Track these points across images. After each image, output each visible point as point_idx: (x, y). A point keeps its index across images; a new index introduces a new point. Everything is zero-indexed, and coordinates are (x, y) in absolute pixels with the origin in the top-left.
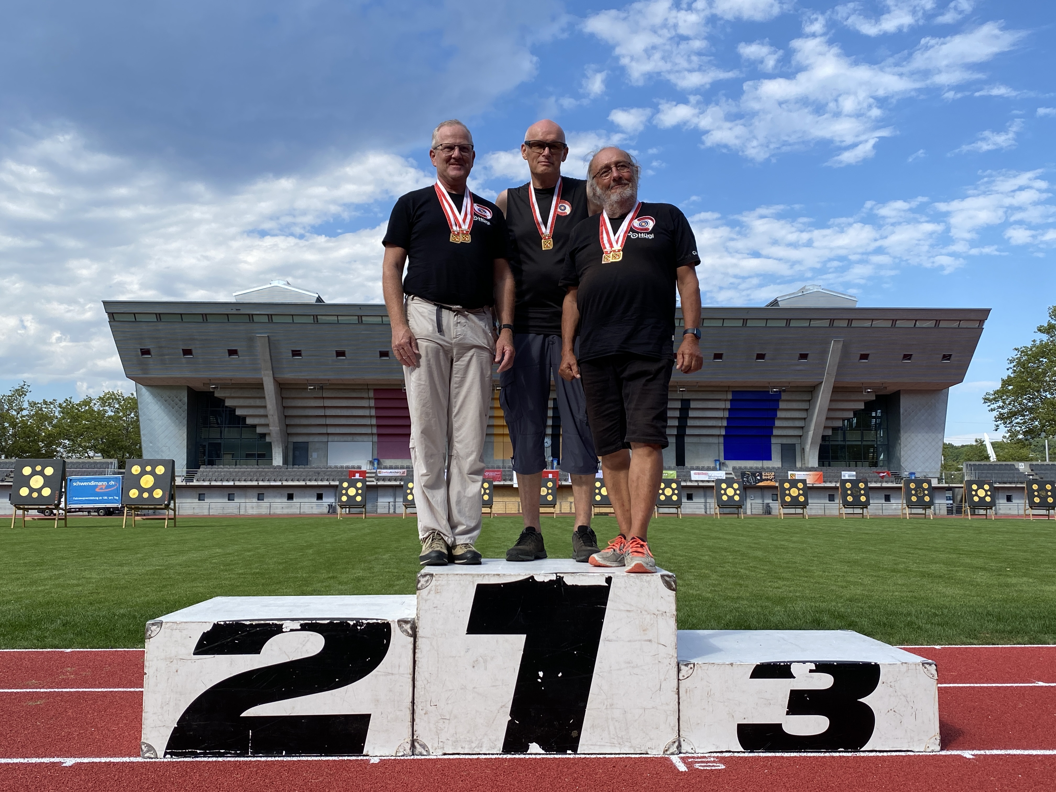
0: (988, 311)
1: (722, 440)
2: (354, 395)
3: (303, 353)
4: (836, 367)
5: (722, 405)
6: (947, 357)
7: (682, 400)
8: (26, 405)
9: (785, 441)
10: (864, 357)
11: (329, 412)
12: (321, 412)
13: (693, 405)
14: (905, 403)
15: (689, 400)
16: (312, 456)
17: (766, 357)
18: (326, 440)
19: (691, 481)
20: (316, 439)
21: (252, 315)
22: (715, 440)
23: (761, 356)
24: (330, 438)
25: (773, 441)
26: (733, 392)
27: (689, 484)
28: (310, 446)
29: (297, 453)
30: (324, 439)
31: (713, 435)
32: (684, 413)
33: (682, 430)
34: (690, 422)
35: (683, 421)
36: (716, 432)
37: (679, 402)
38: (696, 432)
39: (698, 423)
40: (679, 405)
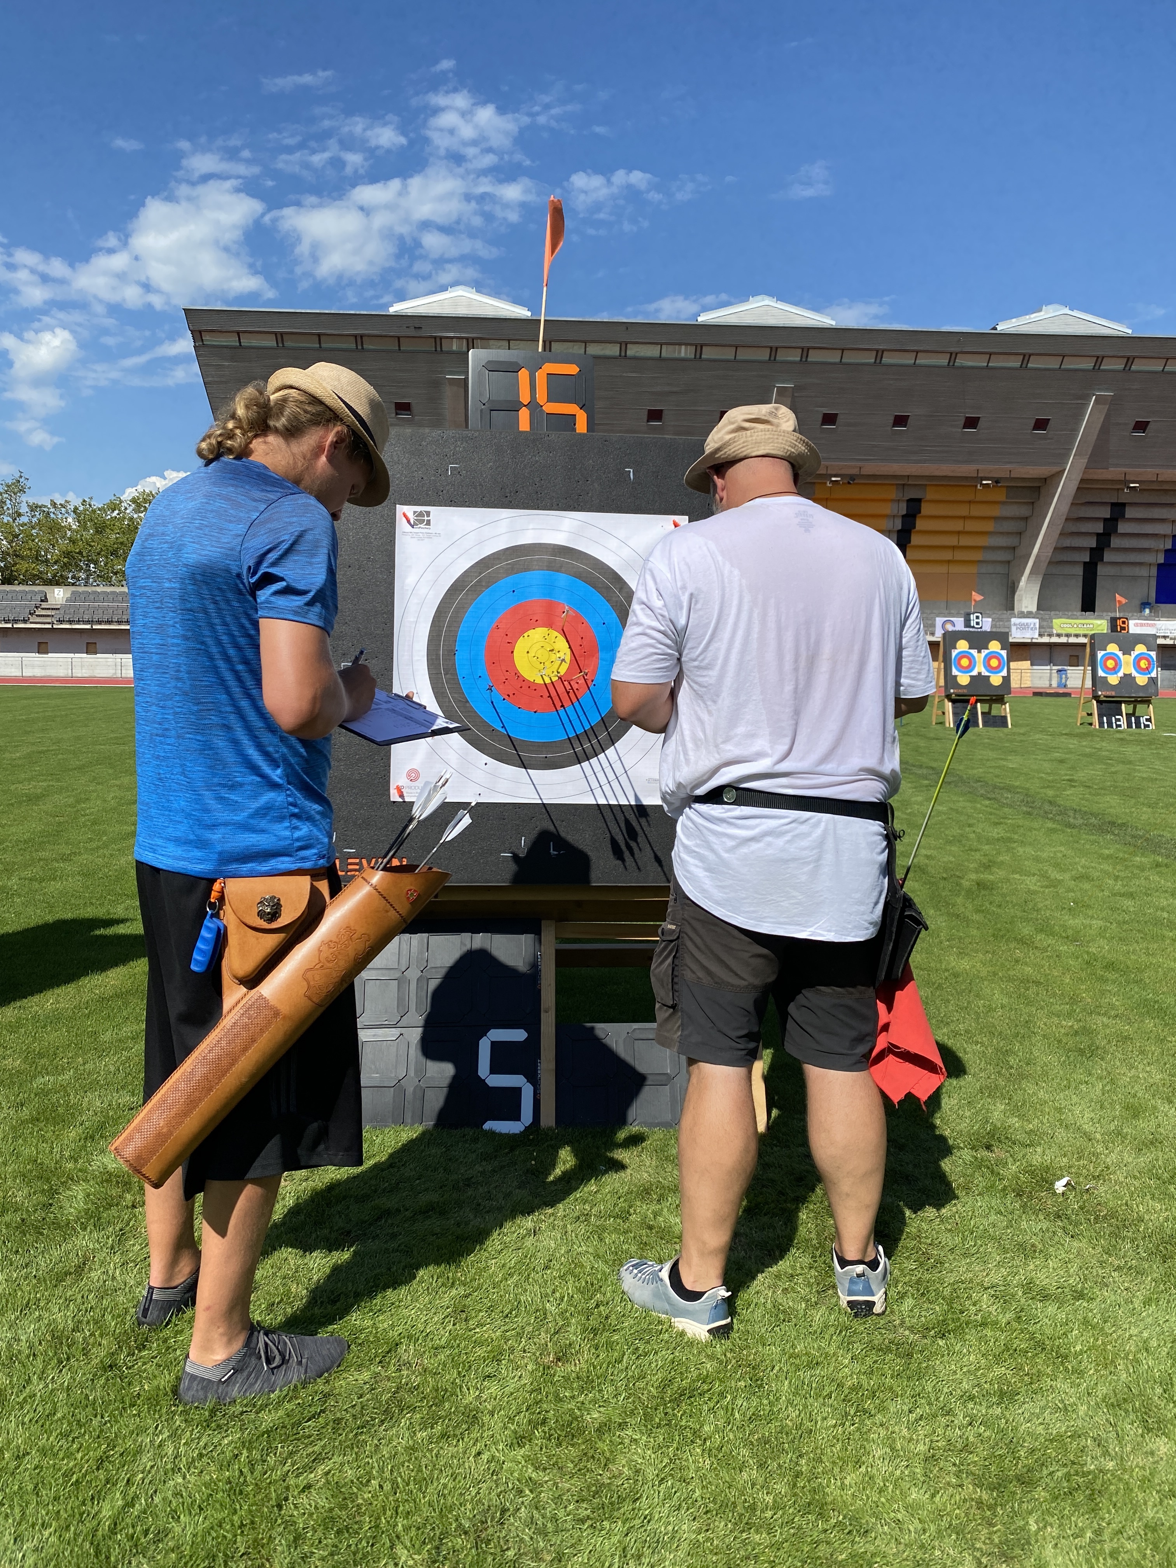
1: (1154, 571)
7: (1113, 505)
8: (24, 509)
13: (1129, 512)
15: (1123, 505)
21: (441, 338)
22: (1144, 572)
31: (1141, 564)
32: (1110, 526)
33: (1097, 554)
34: (1115, 542)
35: (1103, 540)
36: (1150, 558)
37: (1109, 509)
38: (1120, 557)
39: (1128, 543)
40: (1106, 513)
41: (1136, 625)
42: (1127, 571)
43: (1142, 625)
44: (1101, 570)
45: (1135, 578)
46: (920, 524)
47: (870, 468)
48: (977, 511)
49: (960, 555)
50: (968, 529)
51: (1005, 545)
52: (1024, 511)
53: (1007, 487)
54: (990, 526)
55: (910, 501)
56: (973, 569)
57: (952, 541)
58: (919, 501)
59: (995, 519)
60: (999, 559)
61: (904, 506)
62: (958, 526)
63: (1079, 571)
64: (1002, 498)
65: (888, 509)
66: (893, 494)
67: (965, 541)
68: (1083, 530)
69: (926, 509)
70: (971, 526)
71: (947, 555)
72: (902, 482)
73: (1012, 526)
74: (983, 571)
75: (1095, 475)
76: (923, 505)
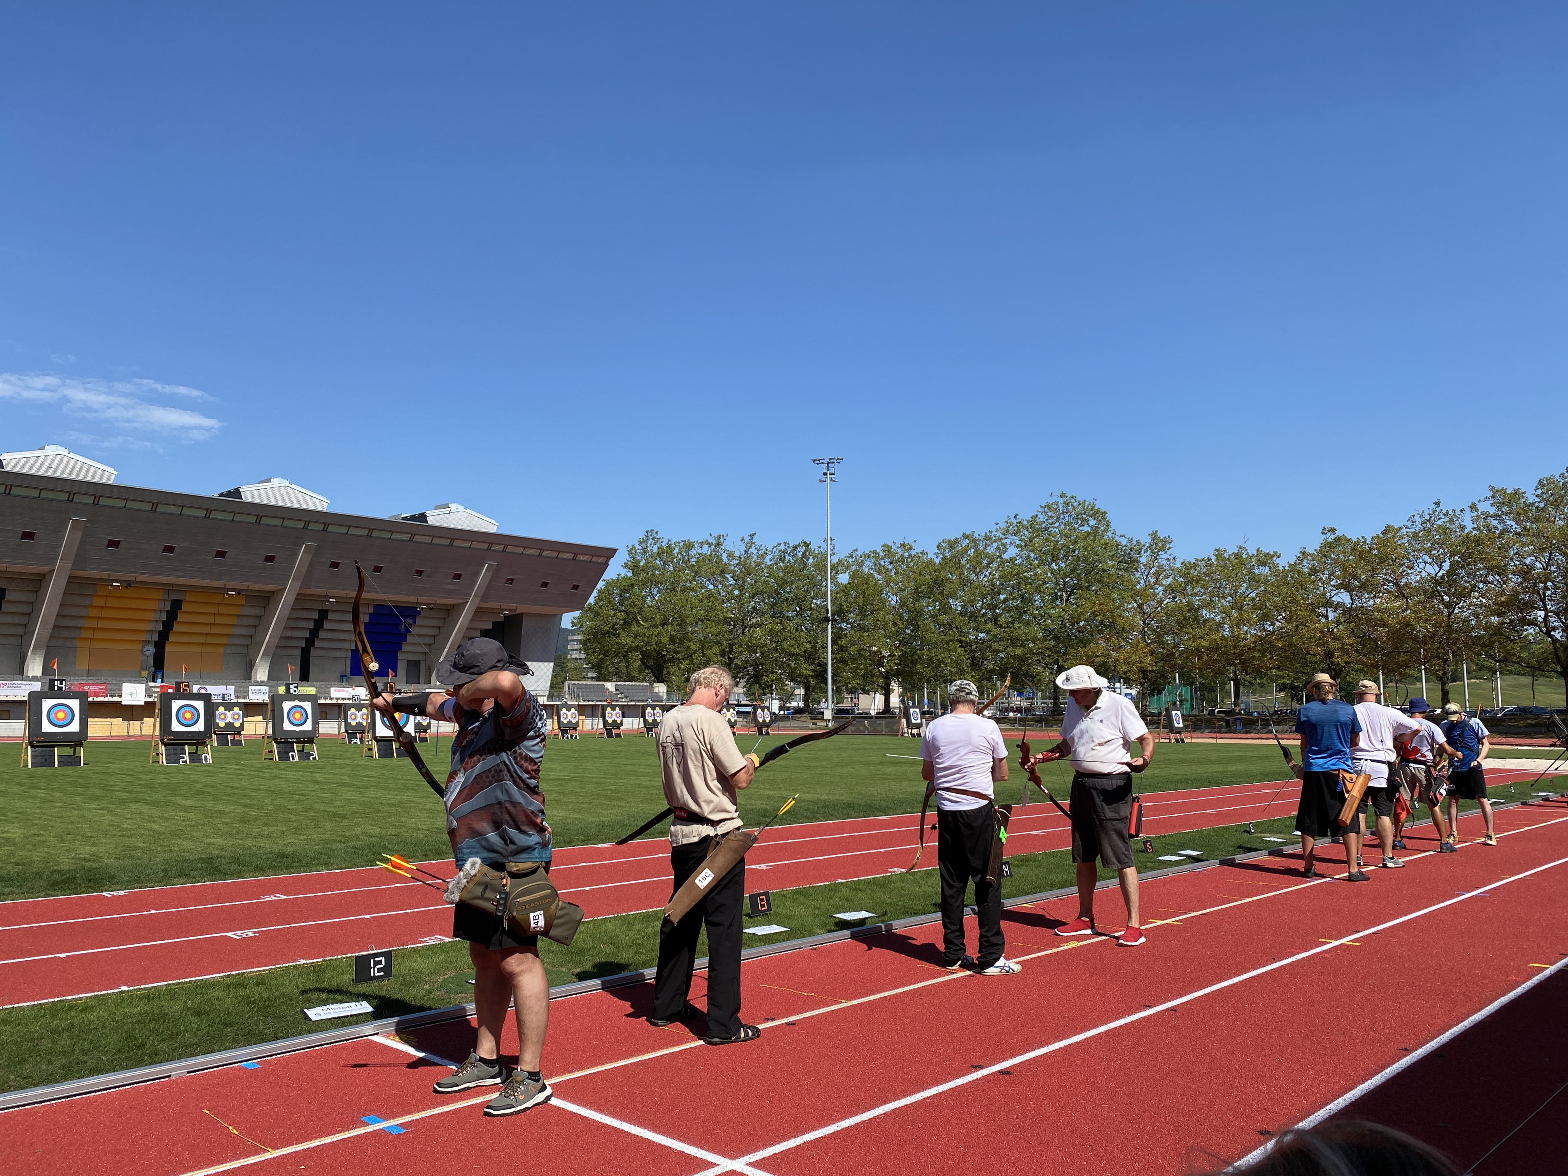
0: (616, 550)
1: (347, 654)
4: (484, 589)
6: (576, 587)
7: (320, 610)
9: (411, 658)
10: (510, 581)
13: (331, 616)
14: (526, 624)
15: (327, 611)
17: (424, 574)
19: (331, 699)
22: (342, 654)
23: (420, 573)
25: (400, 656)
26: (375, 605)
27: (328, 701)
31: (343, 650)
32: (319, 624)
33: (310, 642)
34: (322, 634)
35: (314, 633)
36: (346, 646)
37: (318, 613)
38: (326, 645)
39: (330, 635)
40: (316, 616)
41: (335, 691)
42: (331, 653)
43: (339, 691)
44: (313, 652)
45: (335, 658)
46: (181, 617)
47: (142, 578)
48: (223, 610)
49: (210, 640)
50: (216, 622)
51: (245, 634)
52: (258, 612)
53: (247, 596)
54: (232, 621)
55: (172, 601)
56: (221, 650)
57: (206, 630)
58: (181, 601)
59: (237, 615)
60: (241, 643)
61: (169, 604)
62: (210, 619)
63: (298, 653)
64: (243, 603)
65: (156, 606)
66: (160, 595)
67: (215, 630)
68: (300, 626)
69: (185, 607)
71: (202, 640)
72: (168, 588)
73: (250, 621)
74: (229, 651)
75: (308, 591)
76: (183, 604)
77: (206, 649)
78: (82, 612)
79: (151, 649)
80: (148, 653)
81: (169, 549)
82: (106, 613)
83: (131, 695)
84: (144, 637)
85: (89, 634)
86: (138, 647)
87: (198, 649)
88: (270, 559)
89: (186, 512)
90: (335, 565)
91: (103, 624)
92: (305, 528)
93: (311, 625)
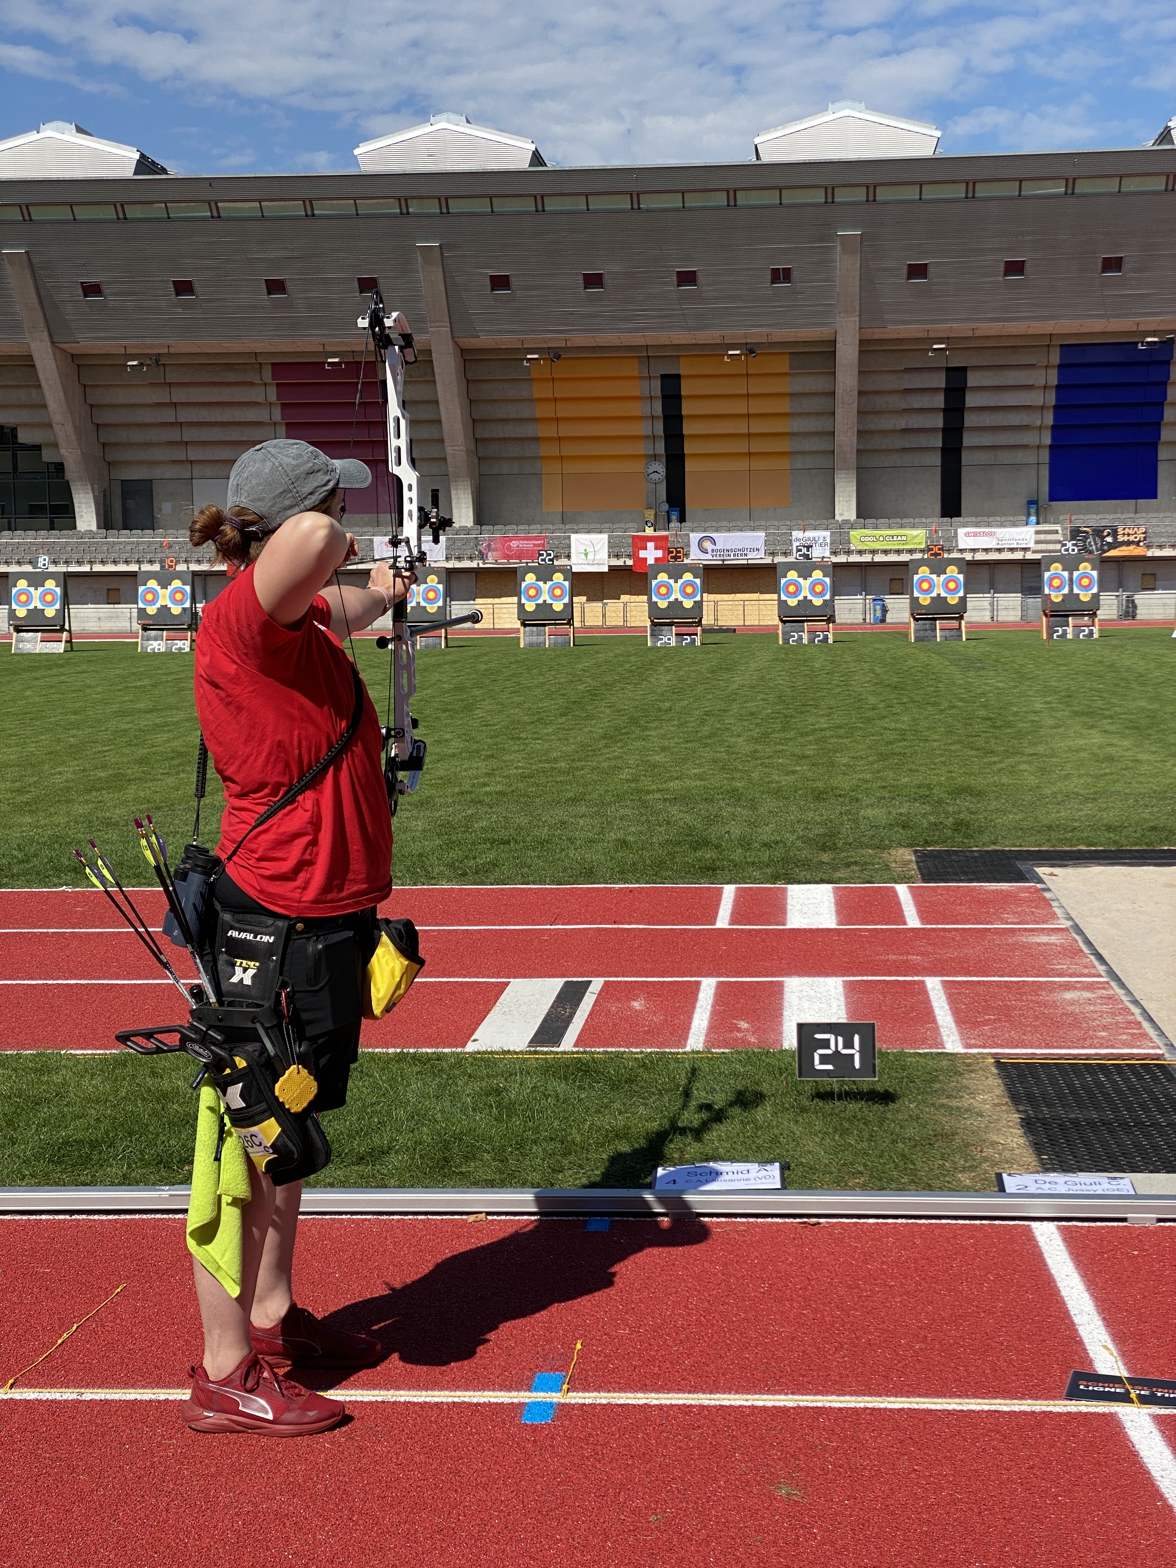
1: (1045, 456)
2: (232, 377)
3: (106, 289)
5: (1038, 378)
7: (949, 370)
11: (185, 415)
12: (168, 416)
13: (973, 379)
15: (964, 370)
16: (161, 510)
17: (1126, 266)
18: (188, 475)
20: (169, 472)
22: (1030, 457)
23: (1112, 264)
24: (197, 470)
25: (1162, 454)
26: (1062, 346)
28: (156, 489)
29: (131, 503)
30: (184, 472)
31: (1025, 447)
32: (955, 398)
33: (952, 436)
34: (971, 419)
35: (953, 418)
36: (1030, 438)
37: (943, 375)
38: (987, 440)
39: (988, 420)
40: (940, 381)
41: (967, 535)
42: (1006, 457)
43: (975, 535)
44: (967, 458)
45: (1016, 466)
46: (687, 407)
49: (757, 446)
50: (752, 411)
51: (813, 430)
53: (790, 353)
54: (784, 406)
55: (663, 377)
56: (785, 464)
57: (741, 427)
58: (678, 377)
59: (791, 395)
60: (814, 449)
61: (657, 384)
62: (740, 407)
63: (936, 459)
64: (786, 369)
65: (635, 389)
66: (633, 368)
67: (757, 427)
68: (921, 406)
69: (688, 388)
70: (756, 407)
71: (741, 446)
72: (641, 355)
73: (815, 404)
74: (798, 465)
75: (878, 334)
76: (684, 382)
77: (759, 464)
78: (525, 411)
79: (659, 469)
80: (655, 477)
81: (593, 280)
82: (563, 410)
83: (586, 555)
84: (641, 448)
85: (552, 450)
86: (638, 466)
87: (742, 465)
88: (781, 275)
89: (596, 203)
90: (917, 271)
91: (566, 430)
92: (830, 202)
93: (939, 401)
